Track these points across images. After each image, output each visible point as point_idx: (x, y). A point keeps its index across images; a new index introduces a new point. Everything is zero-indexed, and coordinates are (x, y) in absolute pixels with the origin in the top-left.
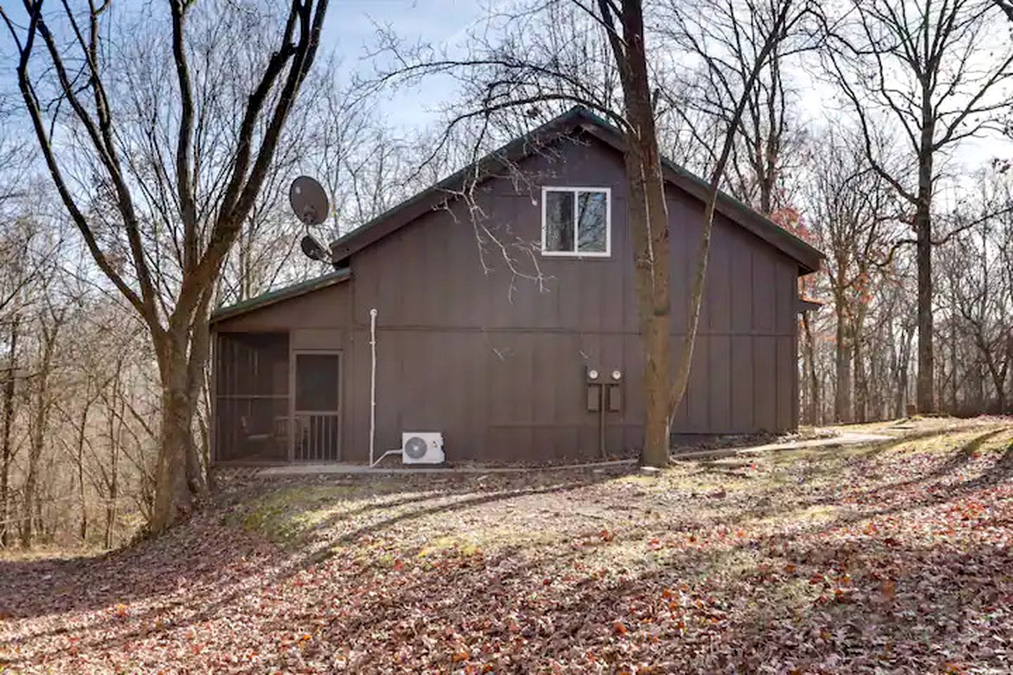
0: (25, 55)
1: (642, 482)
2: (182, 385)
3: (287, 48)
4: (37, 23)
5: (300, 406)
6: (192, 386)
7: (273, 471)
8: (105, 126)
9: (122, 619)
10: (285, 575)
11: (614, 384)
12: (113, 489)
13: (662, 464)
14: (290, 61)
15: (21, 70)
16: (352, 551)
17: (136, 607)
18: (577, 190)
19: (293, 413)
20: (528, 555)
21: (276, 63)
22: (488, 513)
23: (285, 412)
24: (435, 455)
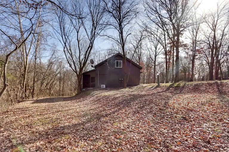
0: (64, 48)
1: (123, 90)
2: (80, 80)
3: (90, 46)
4: (65, 45)
5: (91, 82)
6: (81, 80)
7: (89, 89)
8: (71, 54)
9: (77, 101)
10: (90, 97)
11: (122, 80)
12: (71, 90)
13: (125, 88)
14: (90, 48)
15: (64, 50)
16: (96, 95)
17: (78, 100)
18: (119, 61)
19: (91, 83)
20: (111, 95)
21: (89, 48)
22: (108, 92)
23: (90, 83)
24: (105, 87)
